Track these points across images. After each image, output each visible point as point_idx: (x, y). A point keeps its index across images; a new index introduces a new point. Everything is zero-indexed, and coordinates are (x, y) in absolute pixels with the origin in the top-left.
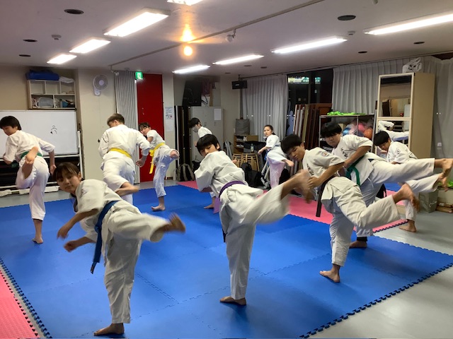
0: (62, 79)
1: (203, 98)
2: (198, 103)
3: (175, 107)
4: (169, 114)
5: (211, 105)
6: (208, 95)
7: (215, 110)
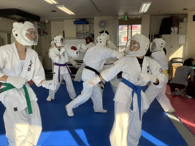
1: (172, 29)
5: (178, 33)
6: (177, 27)
7: (180, 36)
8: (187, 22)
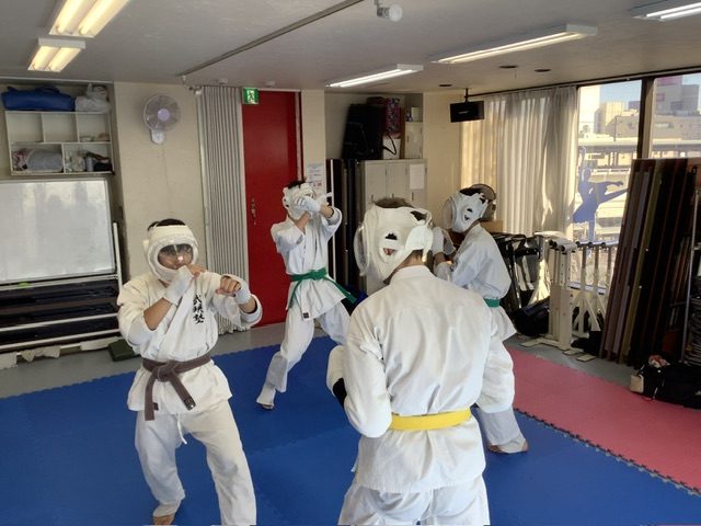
1: (387, 142)
3: (328, 162)
4: (316, 178)
5: (402, 156)
6: (397, 135)
7: (411, 166)
8: (421, 120)
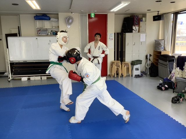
0: (52, 19)
1: (134, 28)
2: (131, 31)
3: (115, 33)
4: (111, 38)
5: (139, 32)
6: (138, 26)
7: (141, 34)
